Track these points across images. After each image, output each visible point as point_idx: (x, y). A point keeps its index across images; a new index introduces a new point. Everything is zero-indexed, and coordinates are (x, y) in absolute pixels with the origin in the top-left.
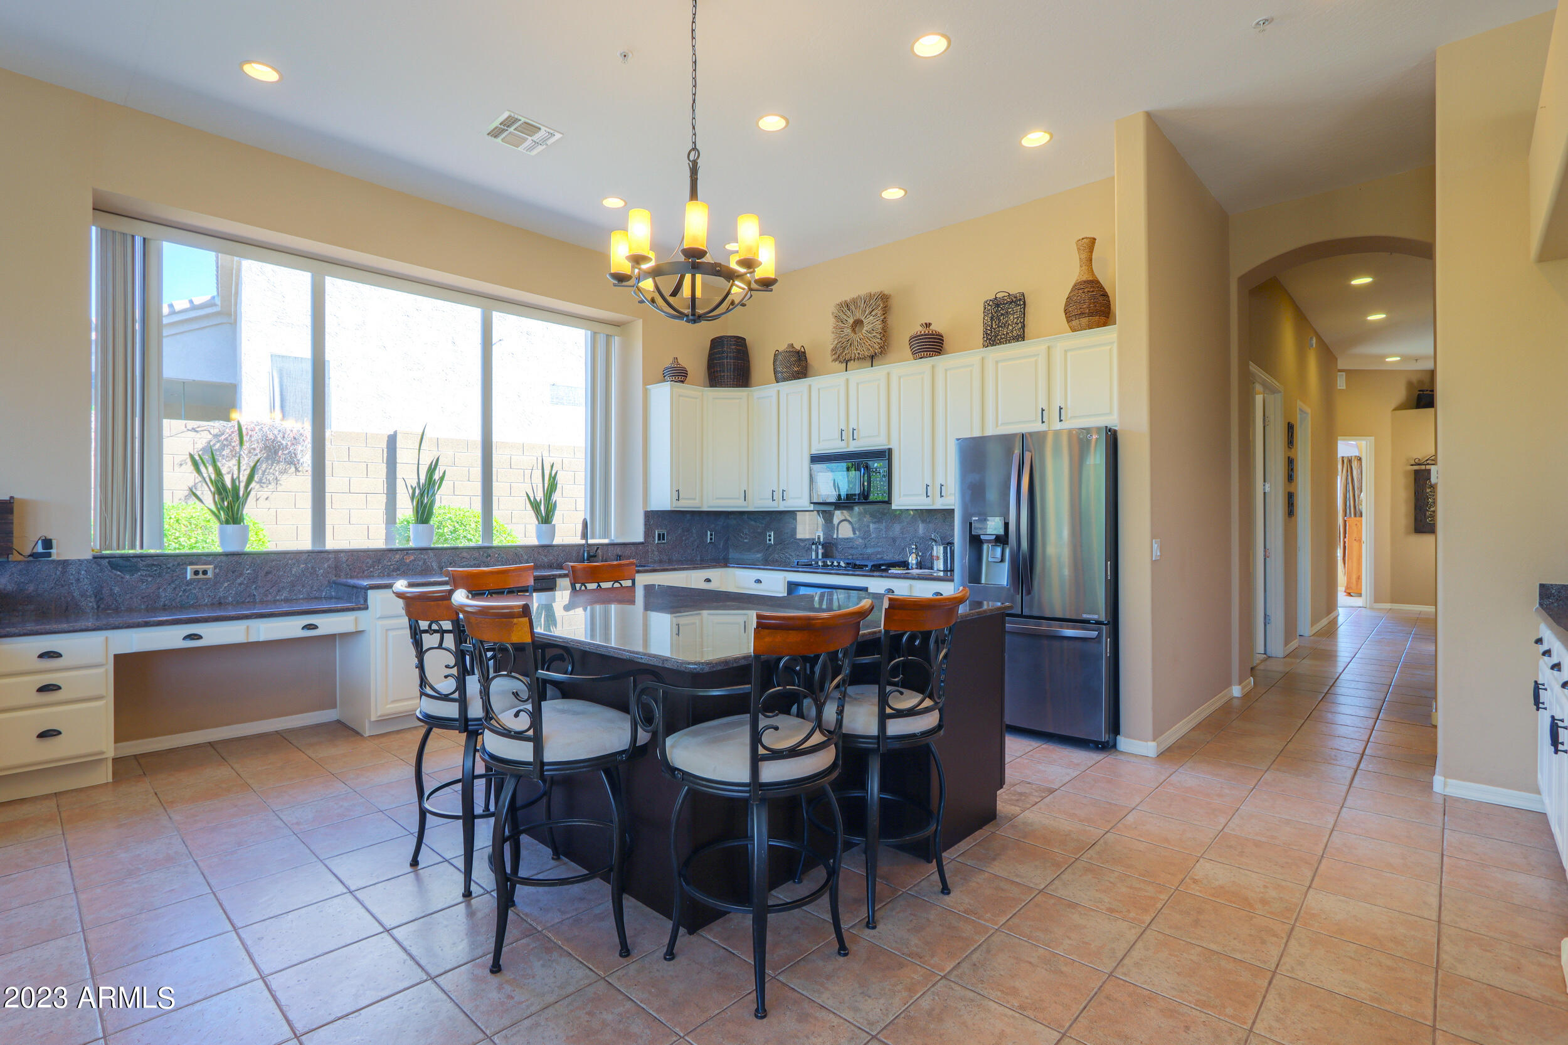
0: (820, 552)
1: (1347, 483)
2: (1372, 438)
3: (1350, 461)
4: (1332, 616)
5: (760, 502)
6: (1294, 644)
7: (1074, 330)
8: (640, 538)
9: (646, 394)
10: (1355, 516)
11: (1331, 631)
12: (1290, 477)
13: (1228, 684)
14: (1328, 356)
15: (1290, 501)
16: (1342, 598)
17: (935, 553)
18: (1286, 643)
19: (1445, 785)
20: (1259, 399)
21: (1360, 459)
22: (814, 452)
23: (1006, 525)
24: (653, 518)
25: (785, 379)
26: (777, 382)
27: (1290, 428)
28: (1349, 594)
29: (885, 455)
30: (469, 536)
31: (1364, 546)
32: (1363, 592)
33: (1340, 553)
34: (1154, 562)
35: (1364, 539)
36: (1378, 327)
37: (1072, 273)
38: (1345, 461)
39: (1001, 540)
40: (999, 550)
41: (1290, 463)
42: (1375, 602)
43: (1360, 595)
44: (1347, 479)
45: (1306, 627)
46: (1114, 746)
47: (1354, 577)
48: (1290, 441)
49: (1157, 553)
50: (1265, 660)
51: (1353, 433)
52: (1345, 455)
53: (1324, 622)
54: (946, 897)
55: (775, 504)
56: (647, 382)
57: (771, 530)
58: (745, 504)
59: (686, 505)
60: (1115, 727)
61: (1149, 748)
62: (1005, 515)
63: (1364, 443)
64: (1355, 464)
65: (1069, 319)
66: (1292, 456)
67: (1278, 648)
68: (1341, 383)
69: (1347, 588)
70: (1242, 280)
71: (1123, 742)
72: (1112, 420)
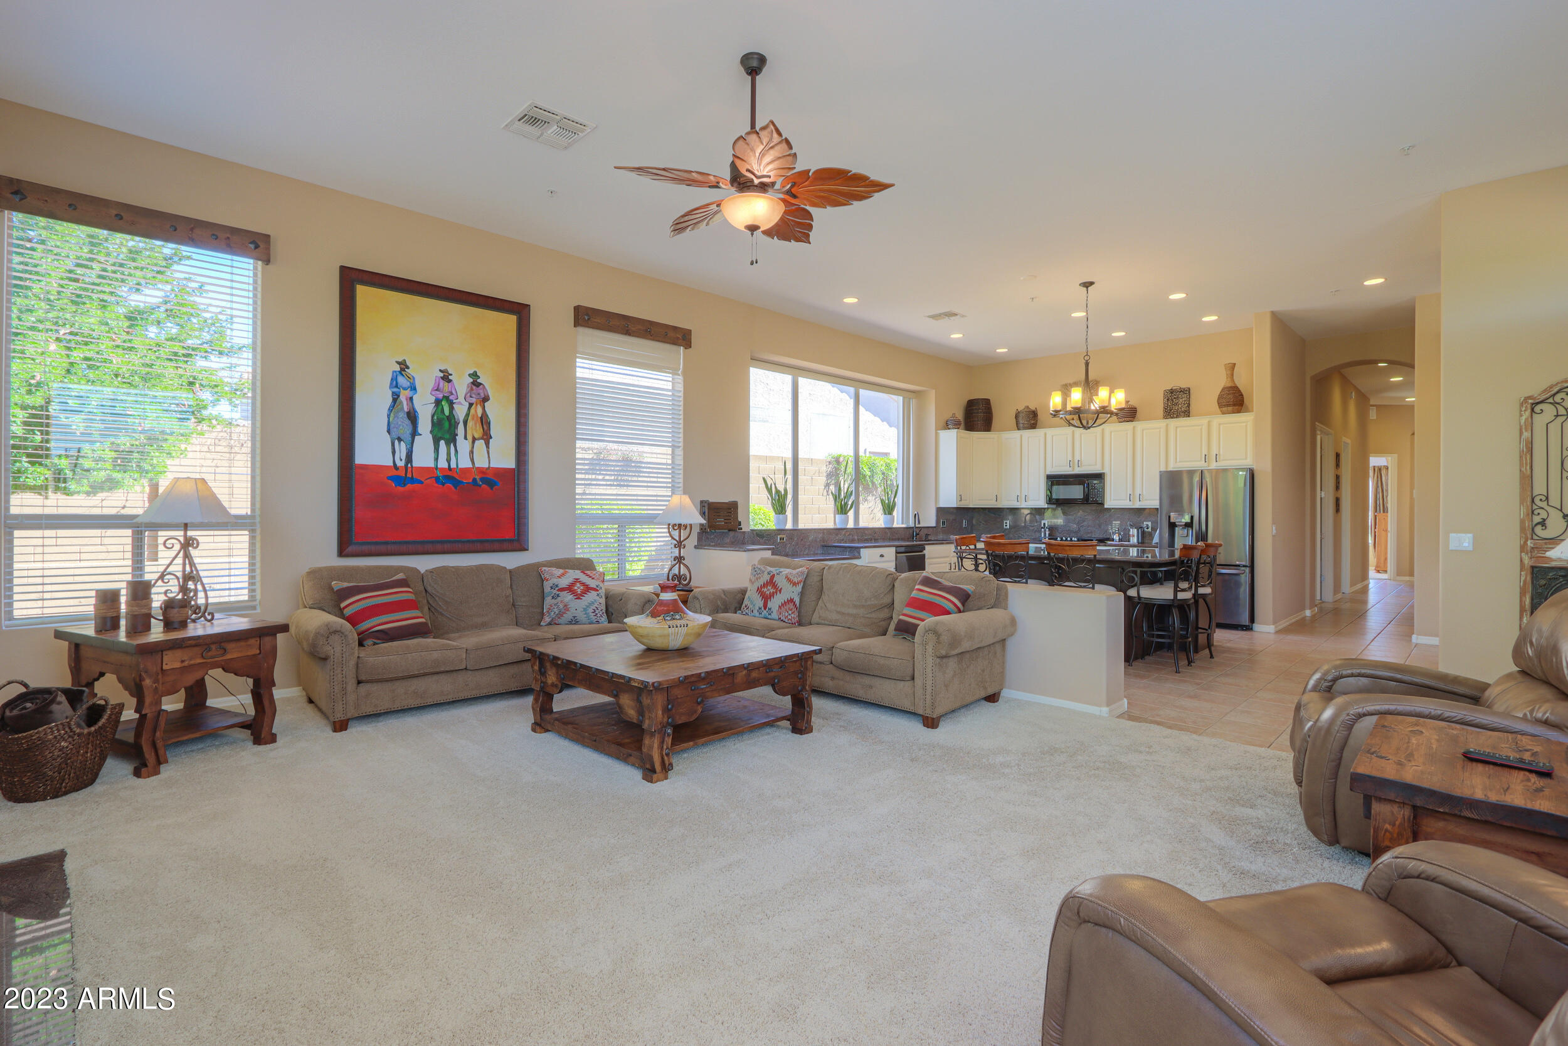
0: (1047, 533)
1: (1377, 487)
2: (1396, 455)
3: (1380, 469)
4: (1365, 583)
5: (1005, 503)
6: (1339, 596)
7: (1223, 413)
8: (933, 524)
9: (937, 436)
10: (1384, 512)
11: (1365, 590)
12: (1337, 487)
13: (1303, 609)
14: (1363, 399)
15: (1337, 502)
16: (1372, 573)
17: (1131, 533)
18: (1335, 594)
19: (1417, 638)
20: (1319, 437)
21: (1387, 468)
22: (1048, 473)
23: (1192, 518)
24: (941, 511)
25: (1025, 428)
26: (1019, 429)
27: (1338, 455)
28: (1378, 572)
29: (1100, 476)
30: (763, 523)
31: (1389, 534)
32: (1389, 570)
33: (1370, 541)
34: (1273, 536)
35: (1389, 529)
36: (1398, 384)
37: (1222, 382)
38: (1376, 470)
39: (1189, 525)
40: (1186, 531)
41: (1338, 477)
42: (1398, 575)
43: (1386, 571)
44: (1377, 483)
45: (1347, 588)
46: (1252, 629)
47: (1382, 559)
48: (1338, 465)
49: (1274, 531)
50: (1320, 603)
51: (1380, 452)
52: (1376, 465)
53: (1359, 586)
54: (1213, 660)
55: (1018, 504)
56: (937, 429)
57: (1006, 520)
58: (996, 503)
59: (964, 504)
60: (1252, 619)
61: (1271, 629)
62: (1190, 511)
63: (1390, 458)
64: (1384, 472)
65: (1220, 405)
66: (1338, 474)
67: (1329, 597)
68: (1373, 414)
69: (1377, 566)
70: (1313, 378)
71: (1256, 626)
72: (1249, 462)
